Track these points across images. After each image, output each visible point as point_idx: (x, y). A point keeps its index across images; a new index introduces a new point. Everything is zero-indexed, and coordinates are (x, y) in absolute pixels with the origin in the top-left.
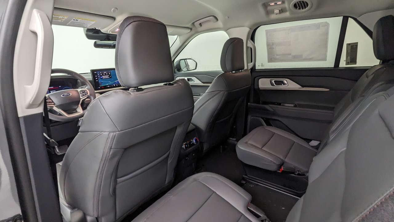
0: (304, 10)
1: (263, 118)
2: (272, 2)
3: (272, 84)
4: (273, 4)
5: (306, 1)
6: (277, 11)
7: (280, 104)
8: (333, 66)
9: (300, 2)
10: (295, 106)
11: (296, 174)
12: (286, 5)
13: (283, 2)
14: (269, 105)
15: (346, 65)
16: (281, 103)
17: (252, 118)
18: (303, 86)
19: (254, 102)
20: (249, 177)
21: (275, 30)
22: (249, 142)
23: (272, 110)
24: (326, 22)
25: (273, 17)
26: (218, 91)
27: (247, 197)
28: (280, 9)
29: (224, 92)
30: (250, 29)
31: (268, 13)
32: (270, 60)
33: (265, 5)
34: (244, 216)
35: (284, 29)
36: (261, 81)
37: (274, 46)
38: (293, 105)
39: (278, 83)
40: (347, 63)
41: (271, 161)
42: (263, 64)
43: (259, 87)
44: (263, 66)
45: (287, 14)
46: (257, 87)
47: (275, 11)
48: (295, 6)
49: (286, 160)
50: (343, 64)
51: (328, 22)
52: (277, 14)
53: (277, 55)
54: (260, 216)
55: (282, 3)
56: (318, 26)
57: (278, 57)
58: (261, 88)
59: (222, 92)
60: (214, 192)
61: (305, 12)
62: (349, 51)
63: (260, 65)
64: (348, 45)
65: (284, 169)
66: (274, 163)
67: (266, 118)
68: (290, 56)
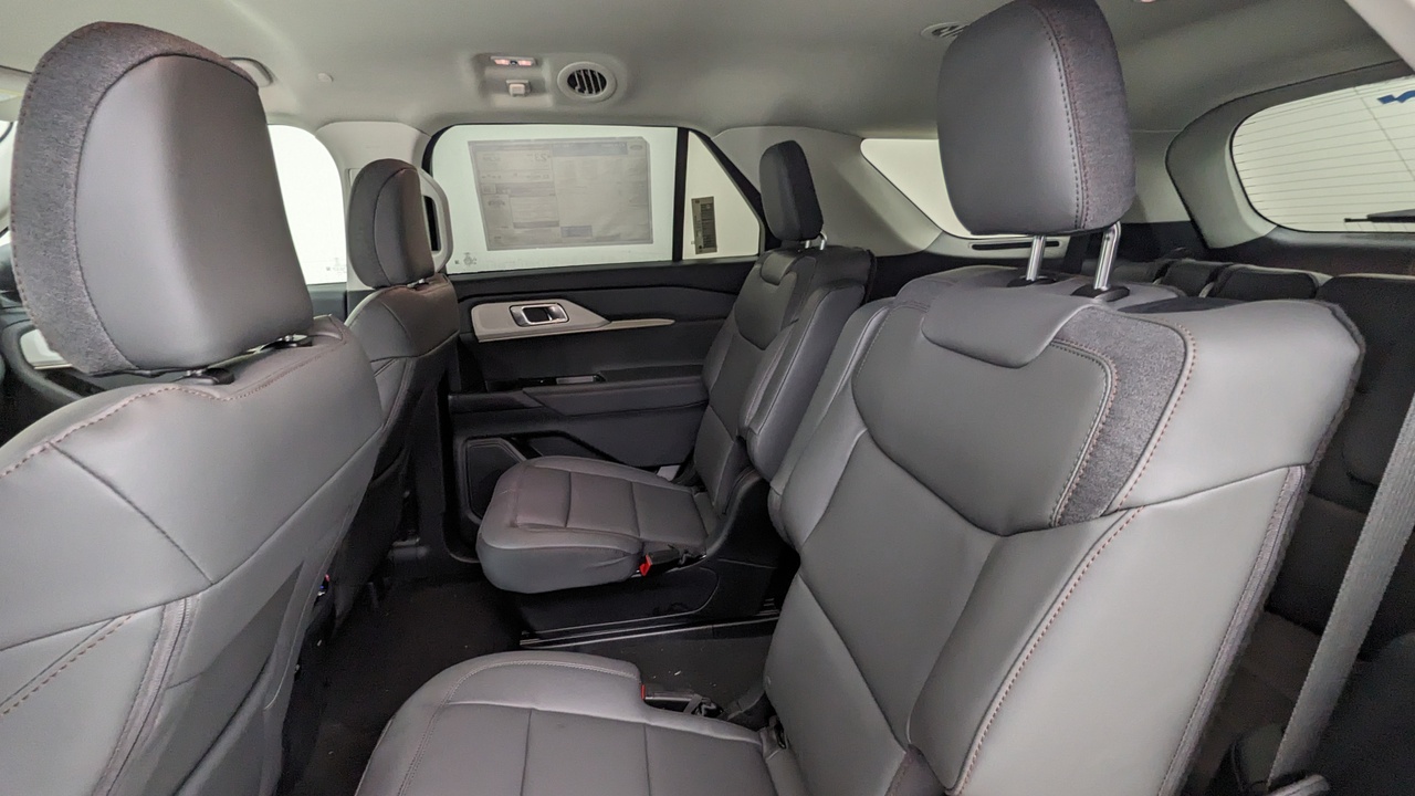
0: (594, 96)
1: (507, 438)
2: (503, 55)
3: (517, 320)
4: (503, 62)
5: (602, 73)
6: (517, 87)
7: (551, 382)
8: (669, 257)
9: (584, 71)
10: (600, 380)
11: (682, 562)
12: (545, 73)
13: (537, 63)
14: (524, 389)
15: (697, 253)
16: (554, 379)
17: (469, 446)
18: (610, 318)
19: (466, 390)
20: (540, 637)
21: (501, 146)
22: (521, 520)
23: (537, 404)
24: (641, 138)
25: (501, 101)
26: (384, 361)
27: (627, 673)
28: (527, 82)
29: (404, 359)
30: (422, 132)
31: (487, 87)
32: (495, 243)
33: (482, 61)
34: (649, 726)
35: (529, 146)
36: (476, 312)
37: (504, 198)
38: (591, 379)
39: (536, 315)
40: (699, 250)
41: (616, 551)
42: (472, 257)
43: (477, 334)
44: (471, 263)
45: (546, 101)
46: (469, 335)
47: (511, 86)
48: (571, 81)
49: (643, 536)
50: (690, 253)
51: (646, 138)
52: (515, 95)
53: (516, 226)
54: (686, 703)
55: (533, 65)
56: (622, 146)
57: (518, 232)
58: (483, 337)
59: (396, 362)
60: (531, 711)
61: (597, 101)
62: (699, 219)
63: (461, 261)
64: (695, 201)
65: (653, 560)
66: (625, 554)
67: (516, 435)
68: (556, 230)
